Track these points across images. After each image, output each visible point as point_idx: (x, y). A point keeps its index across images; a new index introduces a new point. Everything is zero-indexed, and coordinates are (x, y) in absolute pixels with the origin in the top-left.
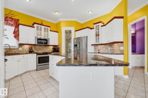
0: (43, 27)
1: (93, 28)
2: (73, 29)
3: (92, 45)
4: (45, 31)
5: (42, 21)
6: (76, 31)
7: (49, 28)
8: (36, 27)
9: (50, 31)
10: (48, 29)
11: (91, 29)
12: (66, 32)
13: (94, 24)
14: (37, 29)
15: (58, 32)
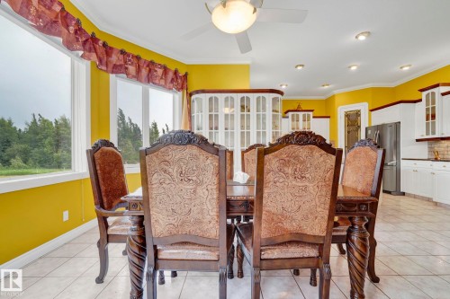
0: (301, 114)
1: (421, 100)
2: (363, 107)
3: (417, 140)
4: (304, 120)
5: (299, 102)
6: (372, 111)
7: (311, 113)
8: (290, 117)
9: (314, 117)
10: (309, 116)
11: (415, 102)
12: (347, 116)
13: (422, 90)
14: (293, 120)
15: (329, 117)
